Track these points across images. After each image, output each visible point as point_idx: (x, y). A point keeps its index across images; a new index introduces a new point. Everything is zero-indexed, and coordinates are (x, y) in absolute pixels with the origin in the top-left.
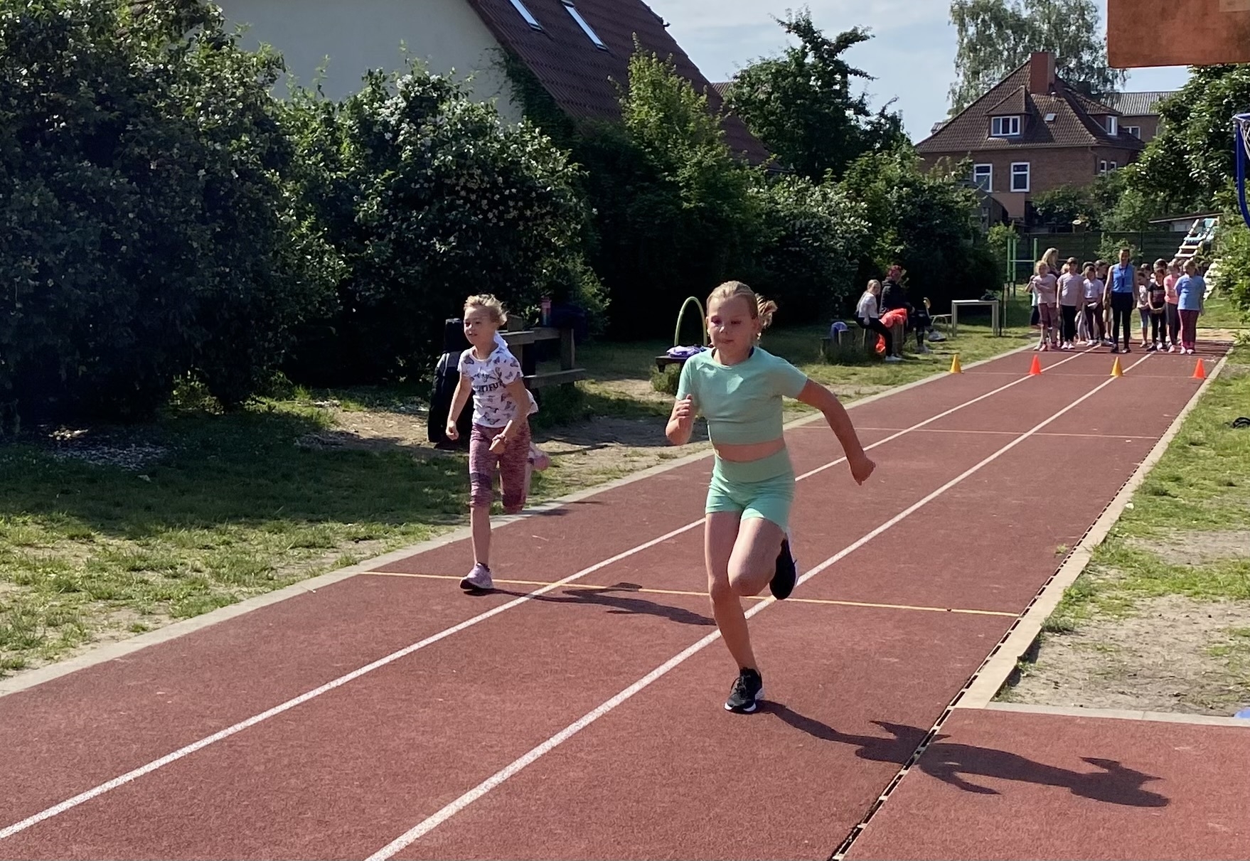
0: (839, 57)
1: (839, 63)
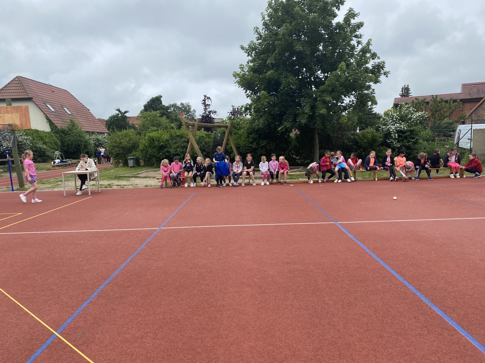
0: (125, 115)
1: (125, 116)
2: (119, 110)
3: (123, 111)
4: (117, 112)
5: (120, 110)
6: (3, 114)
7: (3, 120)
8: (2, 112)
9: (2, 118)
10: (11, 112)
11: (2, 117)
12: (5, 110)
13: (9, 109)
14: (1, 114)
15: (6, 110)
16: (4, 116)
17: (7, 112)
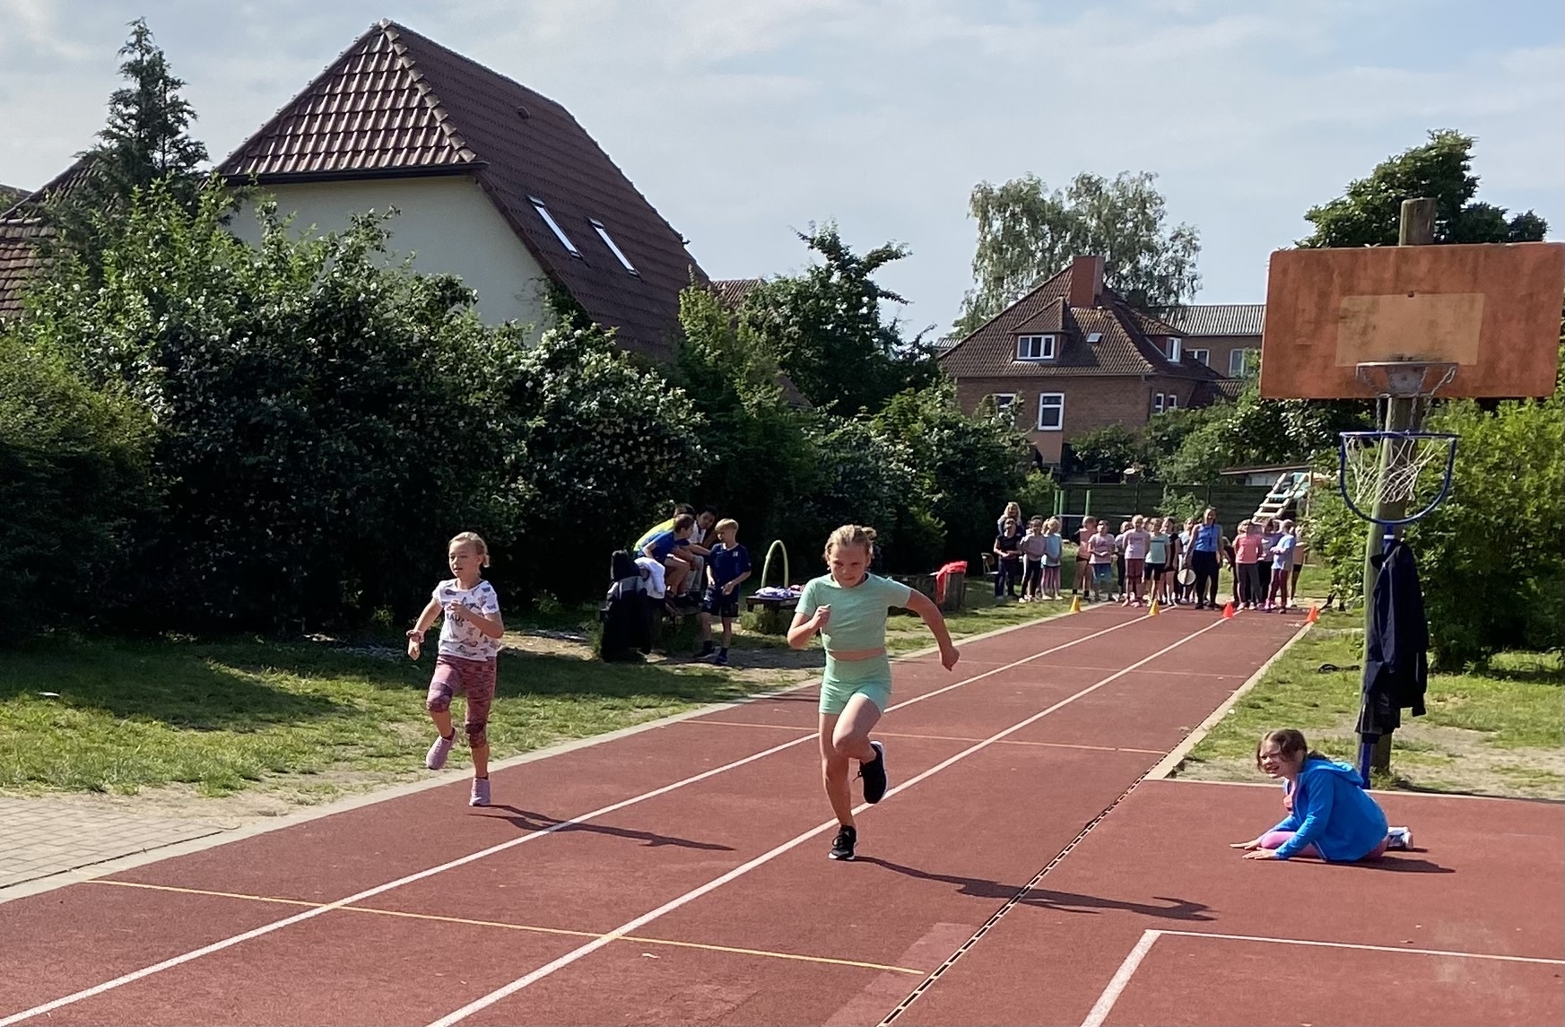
1: (868, 285)
2: (831, 247)
3: (860, 252)
4: (822, 260)
5: (842, 243)
6: (1367, 298)
7: (1364, 332)
8: (1364, 285)
9: (1357, 325)
10: (1426, 288)
11: (1355, 314)
14: (1357, 299)
15: (1398, 273)
16: (1370, 311)
17: (1402, 286)
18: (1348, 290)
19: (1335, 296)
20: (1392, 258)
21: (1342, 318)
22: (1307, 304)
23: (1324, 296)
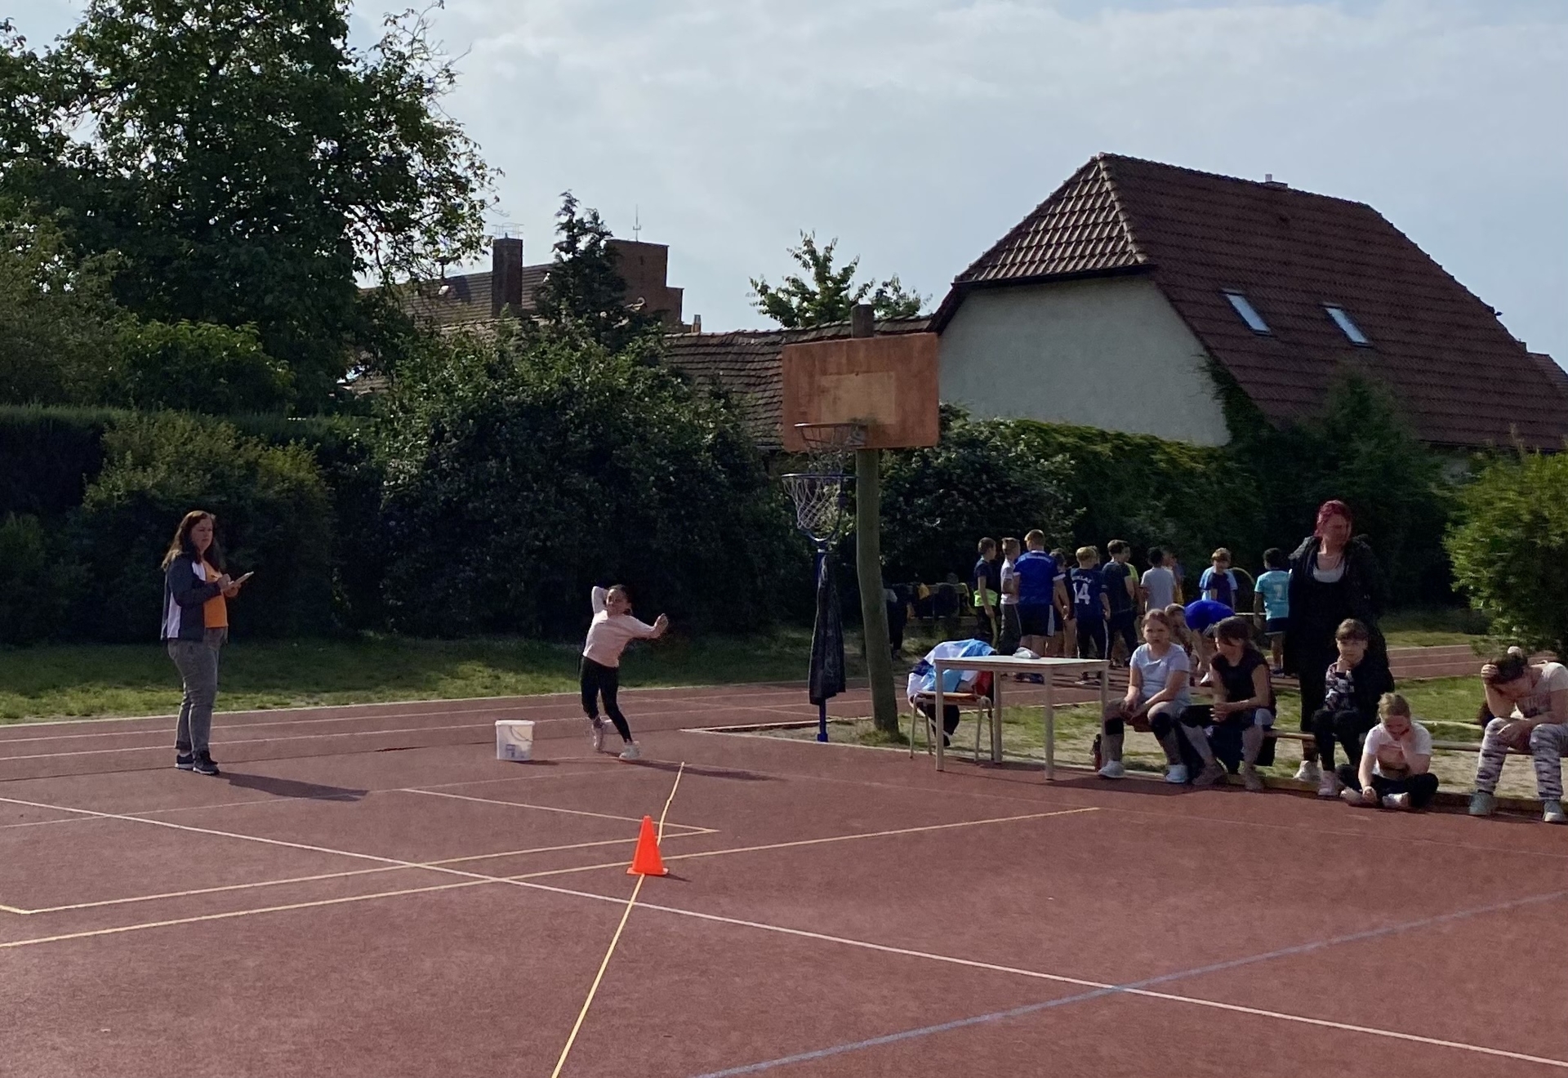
6: (835, 377)
7: (835, 402)
8: (832, 368)
9: (830, 397)
10: (865, 368)
11: (829, 389)
12: (844, 360)
13: (861, 355)
14: (829, 378)
15: (849, 359)
16: (837, 388)
17: (853, 368)
18: (824, 373)
19: (817, 378)
20: (845, 348)
21: (823, 392)
22: (804, 381)
23: (811, 376)
